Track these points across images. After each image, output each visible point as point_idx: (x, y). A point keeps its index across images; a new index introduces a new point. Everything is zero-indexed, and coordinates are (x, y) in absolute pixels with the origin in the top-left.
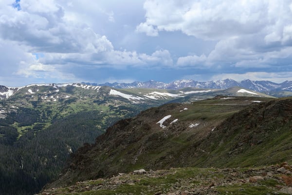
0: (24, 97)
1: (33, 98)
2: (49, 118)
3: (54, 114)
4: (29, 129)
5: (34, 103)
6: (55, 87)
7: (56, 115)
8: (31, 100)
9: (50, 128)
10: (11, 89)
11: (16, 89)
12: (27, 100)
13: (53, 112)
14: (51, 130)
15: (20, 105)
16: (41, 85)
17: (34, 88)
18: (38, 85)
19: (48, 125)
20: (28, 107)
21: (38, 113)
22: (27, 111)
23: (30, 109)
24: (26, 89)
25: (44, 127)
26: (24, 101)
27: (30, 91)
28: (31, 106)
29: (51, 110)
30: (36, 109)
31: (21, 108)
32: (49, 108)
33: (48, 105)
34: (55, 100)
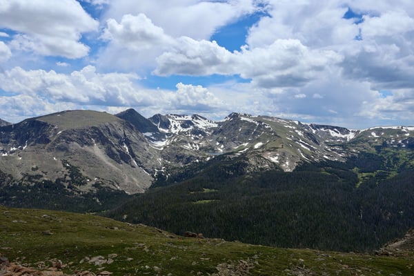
0: (367, 141)
1: (376, 142)
2: (395, 166)
3: (402, 162)
4: (371, 177)
5: (378, 148)
6: (404, 130)
7: (405, 164)
8: (374, 144)
9: (395, 178)
10: (352, 132)
11: (358, 131)
12: (370, 144)
13: (401, 160)
14: (397, 181)
15: (361, 149)
16: (387, 128)
17: (378, 131)
18: (383, 128)
19: (394, 174)
20: (371, 152)
21: (382, 159)
22: (369, 156)
23: (373, 154)
24: (369, 132)
25: (388, 176)
26: (366, 144)
27: (374, 134)
28: (374, 151)
29: (398, 156)
30: (379, 155)
31: (362, 153)
32: (395, 154)
33: (395, 151)
34: (404, 146)
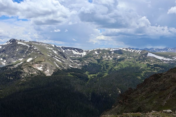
0: (92, 56)
1: (97, 57)
2: (107, 70)
3: (110, 68)
4: (95, 76)
5: (98, 60)
6: (111, 50)
7: (111, 69)
8: (96, 58)
9: (107, 77)
10: (85, 51)
11: (88, 51)
12: (94, 58)
13: (109, 66)
14: (108, 78)
15: (90, 61)
16: (102, 49)
17: (98, 51)
18: (101, 49)
19: (106, 74)
20: (95, 63)
21: (100, 66)
22: (94, 65)
23: (95, 64)
24: (93, 52)
25: (103, 76)
26: (92, 58)
27: (96, 52)
28: (96, 62)
29: (108, 65)
30: (99, 64)
31: (90, 63)
32: (107, 63)
33: (107, 62)
34: (111, 59)
